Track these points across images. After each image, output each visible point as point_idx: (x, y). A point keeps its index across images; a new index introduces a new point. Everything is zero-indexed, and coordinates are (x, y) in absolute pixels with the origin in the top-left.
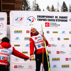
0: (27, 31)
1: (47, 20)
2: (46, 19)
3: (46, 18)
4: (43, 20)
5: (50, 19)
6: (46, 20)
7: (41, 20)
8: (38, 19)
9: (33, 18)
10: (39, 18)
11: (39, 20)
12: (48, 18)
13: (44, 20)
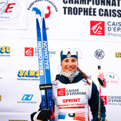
0: (26, 49)
1: (97, 11)
2: (94, 9)
3: (95, 6)
4: (82, 13)
5: (106, 10)
6: (94, 12)
7: (76, 11)
8: (65, 8)
9: (50, 5)
10: (68, 5)
11: (70, 11)
12: (100, 7)
13: (87, 12)
